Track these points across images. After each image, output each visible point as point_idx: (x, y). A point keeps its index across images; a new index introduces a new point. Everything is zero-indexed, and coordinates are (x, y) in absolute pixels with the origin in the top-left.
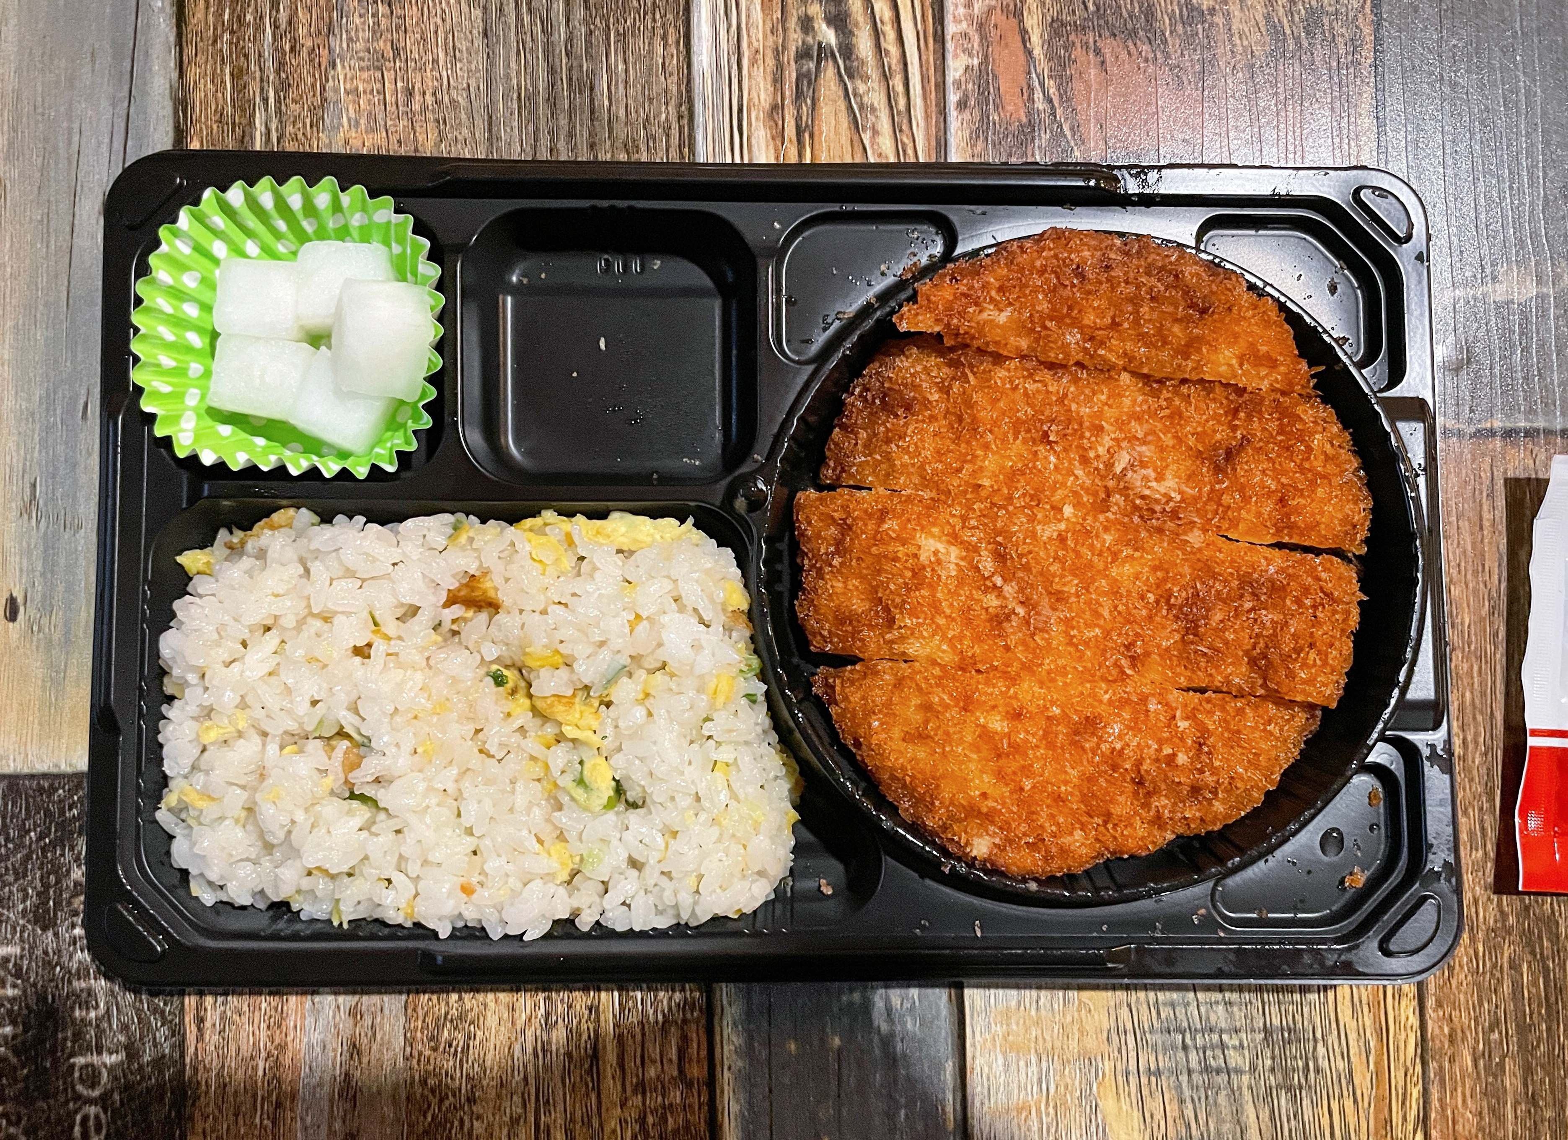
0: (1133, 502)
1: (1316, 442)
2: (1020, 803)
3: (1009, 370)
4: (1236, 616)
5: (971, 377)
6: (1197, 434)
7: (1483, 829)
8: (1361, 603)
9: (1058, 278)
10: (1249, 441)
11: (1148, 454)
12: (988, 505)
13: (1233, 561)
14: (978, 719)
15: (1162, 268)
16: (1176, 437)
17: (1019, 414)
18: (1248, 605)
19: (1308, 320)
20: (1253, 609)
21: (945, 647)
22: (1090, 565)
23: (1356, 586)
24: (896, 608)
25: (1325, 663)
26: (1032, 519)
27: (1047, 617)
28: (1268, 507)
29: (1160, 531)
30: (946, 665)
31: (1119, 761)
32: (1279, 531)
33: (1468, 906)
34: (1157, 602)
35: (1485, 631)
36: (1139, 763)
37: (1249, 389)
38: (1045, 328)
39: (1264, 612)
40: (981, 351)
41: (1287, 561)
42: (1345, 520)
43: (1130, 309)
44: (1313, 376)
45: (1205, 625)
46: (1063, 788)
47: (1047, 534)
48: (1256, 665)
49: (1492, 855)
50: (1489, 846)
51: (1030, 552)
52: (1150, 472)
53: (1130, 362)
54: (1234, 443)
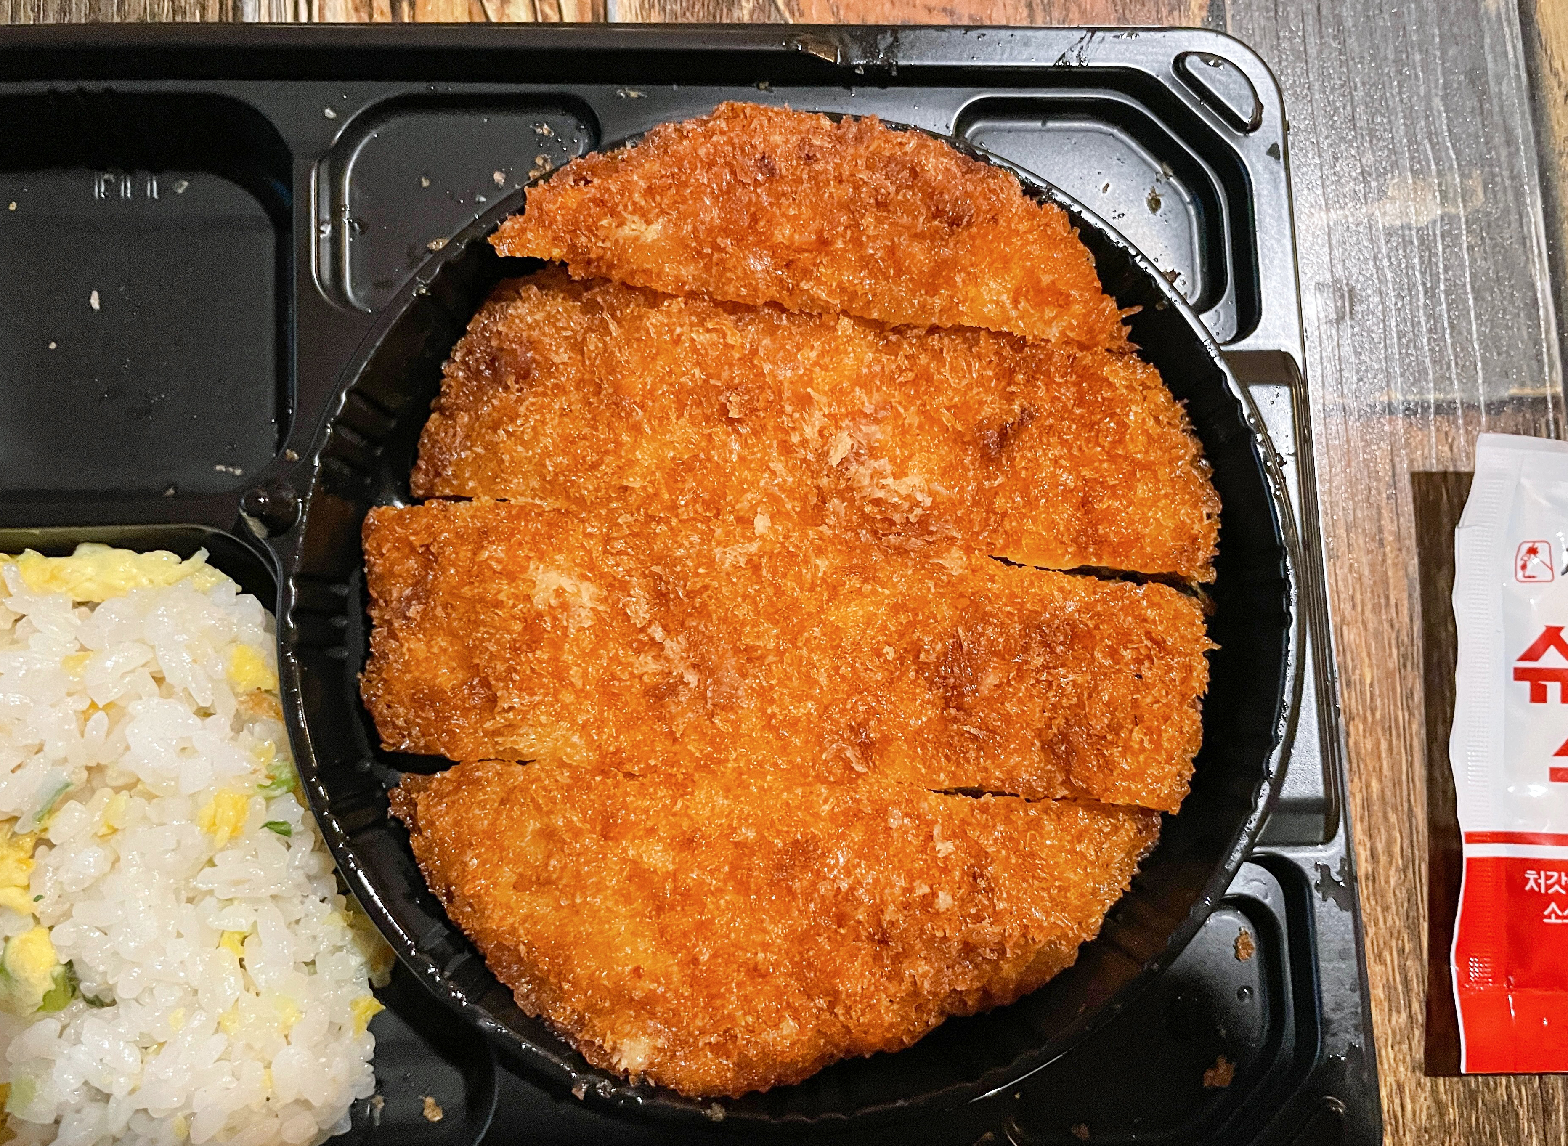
0: (861, 509)
1: (1132, 417)
2: (693, 981)
3: (669, 314)
4: (1020, 678)
5: (613, 326)
6: (955, 406)
7: (1406, 981)
8: (1210, 655)
9: (733, 173)
10: (1031, 417)
11: (879, 436)
12: (642, 518)
13: (1013, 595)
14: (624, 850)
15: (891, 159)
16: (922, 412)
17: (683, 380)
18: (1038, 661)
19: (1113, 236)
20: (1045, 667)
21: (575, 739)
22: (795, 606)
23: (1201, 629)
24: (497, 679)
25: (1158, 746)
26: (707, 537)
27: (732, 687)
28: (1065, 514)
29: (901, 551)
30: (578, 767)
31: (848, 909)
32: (1082, 549)
33: (1390, 1096)
34: (901, 659)
35: (1394, 690)
36: (878, 911)
37: (1030, 338)
38: (716, 248)
39: (1062, 671)
40: (627, 288)
41: (1095, 593)
42: (1181, 530)
43: (844, 219)
44: (1125, 322)
45: (974, 692)
46: (761, 956)
47: (729, 559)
48: (1054, 753)
49: (1421, 1018)
50: (1416, 1006)
51: (706, 587)
52: (884, 464)
53: (851, 300)
54: (1011, 420)
